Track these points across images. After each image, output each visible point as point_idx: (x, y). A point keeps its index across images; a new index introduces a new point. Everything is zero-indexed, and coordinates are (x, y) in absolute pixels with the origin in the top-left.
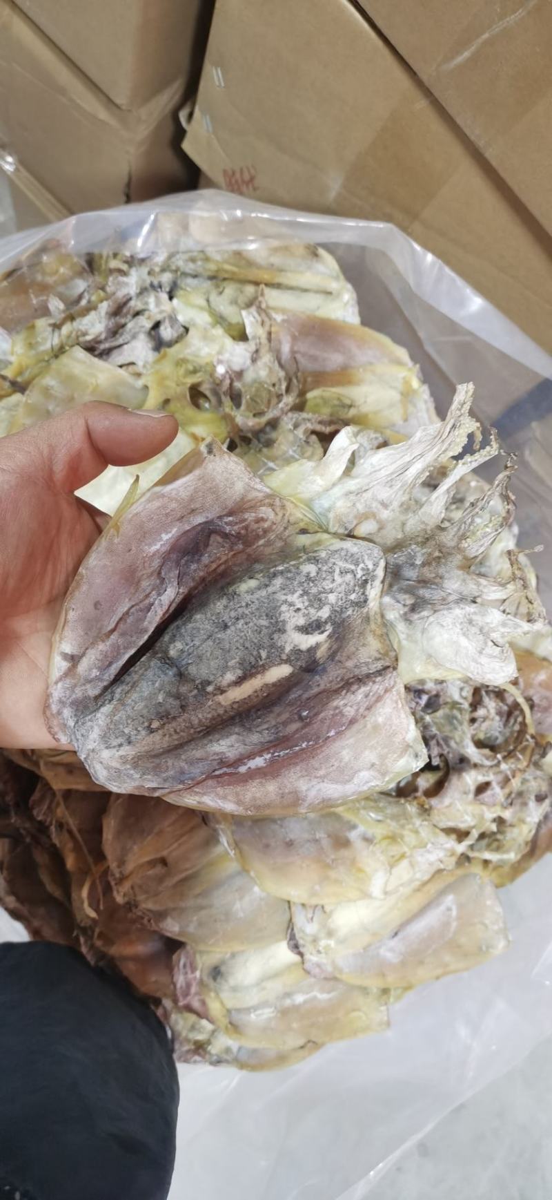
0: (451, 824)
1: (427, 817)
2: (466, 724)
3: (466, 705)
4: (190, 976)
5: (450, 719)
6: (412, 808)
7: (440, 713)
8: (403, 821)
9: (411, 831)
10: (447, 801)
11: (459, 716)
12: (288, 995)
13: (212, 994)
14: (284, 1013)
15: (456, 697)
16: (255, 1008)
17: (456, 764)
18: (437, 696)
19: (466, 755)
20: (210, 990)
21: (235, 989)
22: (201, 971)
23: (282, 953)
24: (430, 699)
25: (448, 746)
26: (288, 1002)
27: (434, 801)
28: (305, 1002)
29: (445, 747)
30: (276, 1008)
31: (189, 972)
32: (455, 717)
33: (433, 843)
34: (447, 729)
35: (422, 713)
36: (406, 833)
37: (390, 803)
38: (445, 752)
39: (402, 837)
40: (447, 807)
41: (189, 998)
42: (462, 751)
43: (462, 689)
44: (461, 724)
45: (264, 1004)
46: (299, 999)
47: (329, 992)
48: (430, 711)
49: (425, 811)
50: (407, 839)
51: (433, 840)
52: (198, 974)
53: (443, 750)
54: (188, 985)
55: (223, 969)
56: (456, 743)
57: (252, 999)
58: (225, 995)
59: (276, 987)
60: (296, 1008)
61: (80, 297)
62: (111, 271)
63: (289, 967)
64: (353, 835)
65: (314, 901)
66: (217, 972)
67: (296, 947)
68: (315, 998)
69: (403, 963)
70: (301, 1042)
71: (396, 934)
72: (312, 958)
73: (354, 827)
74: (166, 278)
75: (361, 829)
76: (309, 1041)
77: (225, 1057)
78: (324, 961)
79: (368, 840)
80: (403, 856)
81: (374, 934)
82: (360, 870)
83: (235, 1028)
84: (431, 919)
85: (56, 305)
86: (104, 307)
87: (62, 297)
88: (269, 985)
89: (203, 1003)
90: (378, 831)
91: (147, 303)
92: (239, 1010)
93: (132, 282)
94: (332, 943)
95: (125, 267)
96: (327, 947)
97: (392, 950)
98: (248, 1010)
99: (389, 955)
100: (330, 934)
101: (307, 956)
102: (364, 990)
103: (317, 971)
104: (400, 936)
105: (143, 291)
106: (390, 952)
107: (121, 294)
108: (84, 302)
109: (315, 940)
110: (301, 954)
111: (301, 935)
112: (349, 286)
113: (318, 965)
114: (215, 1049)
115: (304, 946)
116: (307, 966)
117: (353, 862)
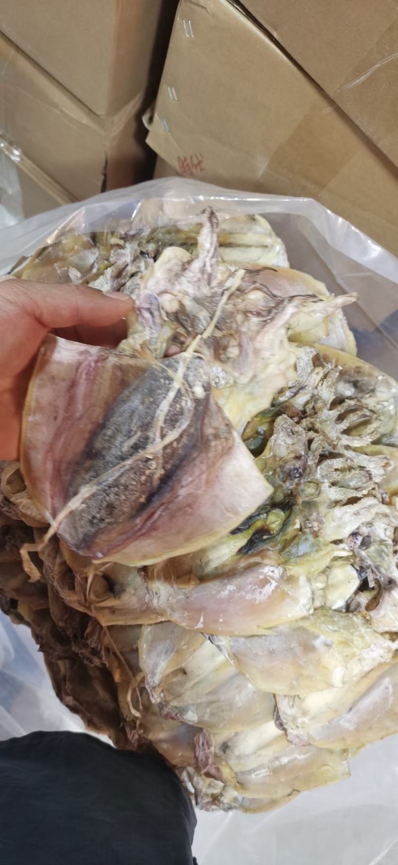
0: (387, 629)
1: (369, 626)
2: (391, 555)
3: (390, 542)
4: (207, 751)
5: (380, 553)
6: (357, 620)
7: (372, 548)
8: (352, 630)
9: (358, 636)
10: (382, 613)
11: (386, 550)
12: (277, 758)
13: (224, 763)
14: (275, 771)
15: (383, 536)
16: (254, 770)
17: (387, 585)
18: (368, 536)
19: (393, 578)
20: (221, 760)
21: (239, 757)
22: (215, 747)
23: (271, 729)
24: (364, 539)
25: (380, 572)
26: (277, 763)
27: (372, 613)
28: (289, 762)
29: (378, 573)
30: (269, 768)
31: (207, 748)
32: (383, 551)
33: (375, 644)
34: (378, 560)
35: (359, 550)
36: (355, 638)
37: (342, 617)
38: (378, 577)
39: (352, 641)
40: (383, 617)
41: (208, 767)
42: (390, 576)
43: (385, 530)
44: (388, 556)
45: (261, 766)
46: (285, 760)
47: (305, 754)
48: (364, 548)
49: (368, 622)
50: (355, 642)
51: (374, 642)
52: (212, 749)
53: (377, 576)
54: (207, 758)
55: (229, 744)
56: (386, 570)
57: (251, 764)
58: (232, 762)
59: (269, 753)
60: (283, 767)
61: (92, 266)
62: (112, 246)
63: (276, 739)
64: (317, 643)
65: (293, 693)
66: (225, 747)
67: (281, 725)
68: (296, 759)
69: (358, 730)
70: (289, 791)
71: (351, 709)
72: (293, 732)
73: (317, 637)
74: (151, 247)
75: (323, 637)
76: (294, 790)
77: (234, 804)
78: (302, 733)
79: (328, 645)
80: (354, 655)
81: (335, 711)
82: (325, 668)
83: (241, 785)
84: (375, 696)
85: (74, 274)
86: (109, 272)
87: (78, 268)
88: (263, 752)
89: (218, 770)
90: (335, 638)
91: (139, 267)
92: (243, 773)
93: (127, 253)
94: (306, 720)
95: (121, 242)
96: (304, 723)
97: (349, 721)
98: (250, 772)
99: (347, 725)
100: (305, 713)
101: (289, 731)
102: (331, 752)
103: (297, 740)
104: (353, 710)
105: (135, 259)
106: (348, 722)
107: (120, 263)
108: (95, 270)
109: (294, 719)
110: (285, 730)
111: (285, 716)
112: (279, 240)
113: (298, 736)
114: (226, 799)
115: (286, 724)
116: (289, 738)
117: (318, 662)
